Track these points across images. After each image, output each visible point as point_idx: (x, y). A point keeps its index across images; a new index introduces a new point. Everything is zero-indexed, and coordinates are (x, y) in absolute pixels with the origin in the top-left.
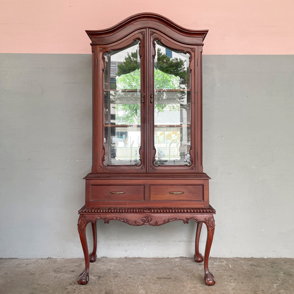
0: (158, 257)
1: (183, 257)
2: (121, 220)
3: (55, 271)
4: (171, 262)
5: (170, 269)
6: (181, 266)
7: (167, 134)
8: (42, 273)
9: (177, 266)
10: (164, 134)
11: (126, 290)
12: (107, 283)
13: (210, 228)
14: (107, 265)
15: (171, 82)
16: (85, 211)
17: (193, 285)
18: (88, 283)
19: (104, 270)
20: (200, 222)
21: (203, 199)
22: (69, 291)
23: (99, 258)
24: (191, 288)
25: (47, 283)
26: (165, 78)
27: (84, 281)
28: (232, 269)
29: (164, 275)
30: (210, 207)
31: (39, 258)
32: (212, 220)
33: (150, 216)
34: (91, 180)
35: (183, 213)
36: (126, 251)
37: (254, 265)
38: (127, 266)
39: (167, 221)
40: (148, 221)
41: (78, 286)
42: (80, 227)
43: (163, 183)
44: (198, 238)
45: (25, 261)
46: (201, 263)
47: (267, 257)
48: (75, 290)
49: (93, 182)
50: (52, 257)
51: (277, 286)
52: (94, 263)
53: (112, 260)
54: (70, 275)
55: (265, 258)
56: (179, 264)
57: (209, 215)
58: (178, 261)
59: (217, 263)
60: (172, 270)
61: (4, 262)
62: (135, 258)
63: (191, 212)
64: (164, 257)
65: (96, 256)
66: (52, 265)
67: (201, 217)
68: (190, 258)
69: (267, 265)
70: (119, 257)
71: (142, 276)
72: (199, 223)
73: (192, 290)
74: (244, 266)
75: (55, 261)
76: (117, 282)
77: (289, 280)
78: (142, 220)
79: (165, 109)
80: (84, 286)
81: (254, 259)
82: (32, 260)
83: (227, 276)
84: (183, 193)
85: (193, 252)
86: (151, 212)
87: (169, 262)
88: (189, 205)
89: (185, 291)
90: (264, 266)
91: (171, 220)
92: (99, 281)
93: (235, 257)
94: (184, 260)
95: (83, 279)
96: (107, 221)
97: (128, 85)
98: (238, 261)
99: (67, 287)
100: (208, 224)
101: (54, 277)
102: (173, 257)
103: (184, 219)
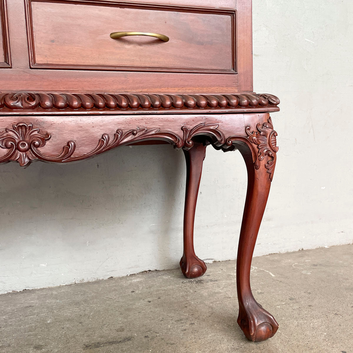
0: (84, 282)
1: (150, 271)
4: (122, 289)
6: (151, 293)
9: (141, 296)
13: (263, 157)
21: (234, 66)
29: (106, 331)
32: (269, 131)
33: (37, 124)
35: (172, 109)
37: (321, 265)
39: (110, 142)
40: (31, 145)
46: (199, 279)
47: (330, 246)
55: (326, 247)
56: (145, 290)
57: (259, 116)
58: (140, 282)
62: (15, 293)
63: (197, 106)
64: (101, 279)
67: (231, 122)
68: (167, 270)
74: (301, 271)
78: (4, 142)
83: (282, 301)
87: (115, 290)
91: (127, 136)
94: (154, 277)
98: (278, 261)
100: (256, 146)
102: (125, 275)
103: (176, 132)
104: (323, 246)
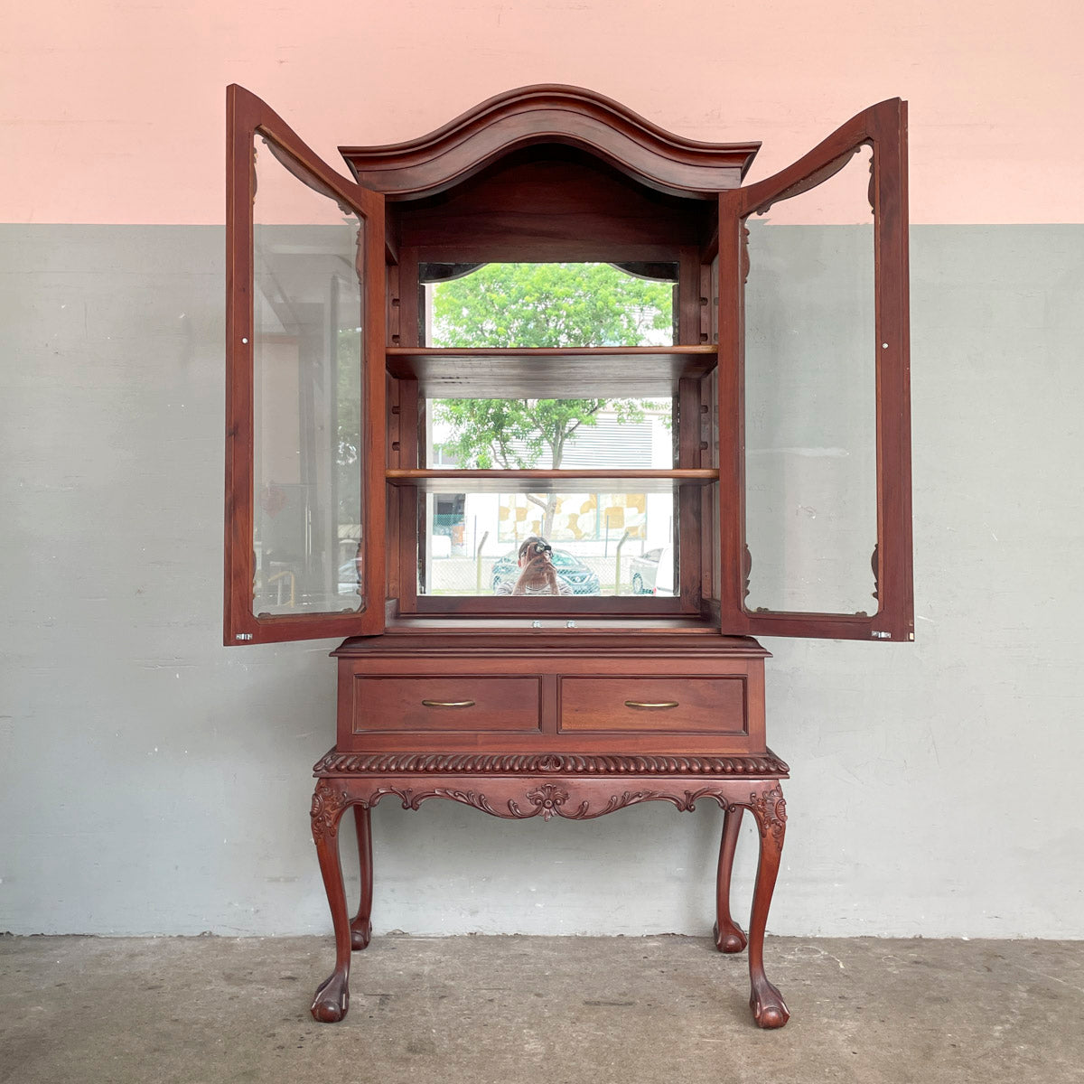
0: (587, 935)
1: (673, 934)
2: (459, 798)
3: (228, 978)
4: (632, 952)
5: (629, 975)
6: (667, 963)
7: (608, 508)
8: (186, 985)
9: (653, 964)
10: (597, 507)
11: (479, 1039)
12: (411, 1017)
13: (770, 826)
14: (408, 961)
15: (622, 316)
16: (336, 767)
17: (709, 1028)
18: (346, 1019)
19: (400, 975)
20: (734, 805)
21: (745, 727)
22: (280, 1043)
23: (380, 937)
24: (702, 1036)
25: (205, 1017)
26: (600, 304)
27: (332, 1011)
28: (846, 974)
29: (607, 992)
30: (768, 755)
31: (170, 936)
32: (777, 799)
33: (559, 785)
34: (356, 661)
35: (677, 774)
36: (474, 913)
37: (926, 964)
38: (479, 963)
39: (618, 804)
40: (555, 802)
41: (313, 1026)
42: (319, 821)
43: (607, 671)
44: (725, 871)
45: (124, 944)
46: (736, 955)
47: (974, 937)
48: (302, 1039)
49: (363, 666)
50: (215, 933)
51: (1004, 1032)
52: (364, 953)
53: (425, 944)
54: (281, 992)
55: (965, 939)
56: (661, 957)
57: (766, 783)
58: (658, 948)
59: (794, 955)
60: (638, 977)
61: (51, 950)
62: (505, 937)
63: (702, 771)
64: (608, 934)
65: (371, 929)
66: (219, 959)
67: (736, 788)
68: (698, 937)
69: (971, 964)
70: (449, 935)
71: (533, 997)
72: (732, 811)
73: (709, 1042)
74: (890, 966)
75: (227, 945)
76: (445, 1014)
77: (1048, 1014)
78: (534, 799)
79: (600, 416)
80: (332, 1026)
81: (924, 943)
82: (148, 942)
83: (828, 998)
84: (673, 706)
85: (710, 916)
86: (564, 771)
87: (624, 952)
88: (695, 747)
89: (682, 1046)
90: (961, 967)
91: (633, 798)
92: (383, 1010)
93: (858, 935)
94: (677, 943)
95: (329, 1003)
96: (411, 802)
97: (465, 326)
98: (867, 949)
99: (276, 1031)
100: (761, 814)
101: (228, 996)
102: (639, 935)
103: (679, 796)
104: (960, 937)
